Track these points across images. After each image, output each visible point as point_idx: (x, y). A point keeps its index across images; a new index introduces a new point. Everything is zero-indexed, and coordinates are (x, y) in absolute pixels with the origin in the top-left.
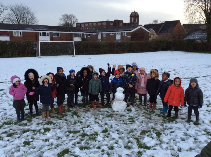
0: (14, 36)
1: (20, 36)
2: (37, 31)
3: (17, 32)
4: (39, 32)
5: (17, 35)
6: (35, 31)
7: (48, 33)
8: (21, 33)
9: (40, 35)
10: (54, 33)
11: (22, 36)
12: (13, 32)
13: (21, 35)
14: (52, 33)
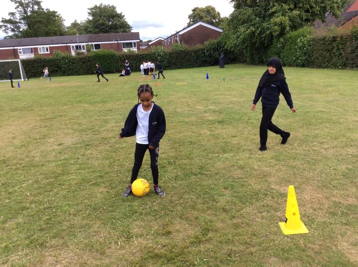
0: (39, 53)
1: (46, 53)
2: (68, 45)
3: (43, 48)
4: (71, 45)
6: (66, 45)
7: (83, 46)
9: (73, 49)
11: (49, 52)
12: (37, 48)
13: (47, 51)
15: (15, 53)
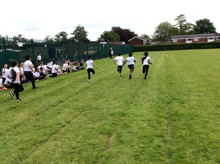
0: (194, 40)
3: (196, 38)
4: (208, 37)
7: (213, 38)
9: (209, 39)
10: (217, 38)
13: (198, 40)
15: (185, 41)
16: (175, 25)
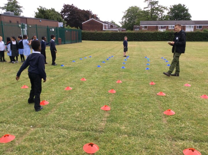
0: (169, 29)
1: (173, 29)
3: (172, 26)
4: (187, 25)
5: (171, 28)
6: (184, 25)
7: (193, 26)
8: (173, 27)
9: (187, 28)
10: (198, 26)
11: (174, 29)
12: (168, 26)
14: (196, 26)
15: (157, 28)
16: (145, 8)
